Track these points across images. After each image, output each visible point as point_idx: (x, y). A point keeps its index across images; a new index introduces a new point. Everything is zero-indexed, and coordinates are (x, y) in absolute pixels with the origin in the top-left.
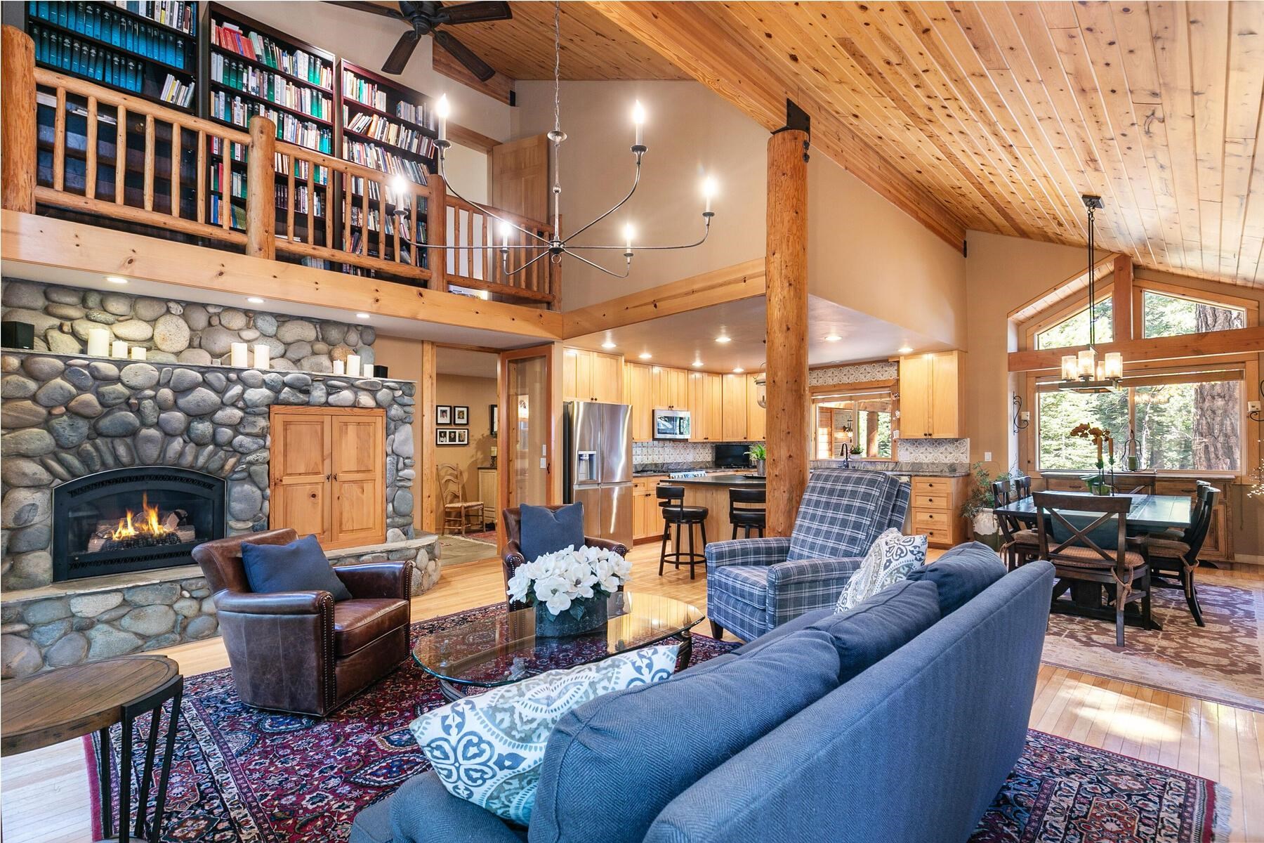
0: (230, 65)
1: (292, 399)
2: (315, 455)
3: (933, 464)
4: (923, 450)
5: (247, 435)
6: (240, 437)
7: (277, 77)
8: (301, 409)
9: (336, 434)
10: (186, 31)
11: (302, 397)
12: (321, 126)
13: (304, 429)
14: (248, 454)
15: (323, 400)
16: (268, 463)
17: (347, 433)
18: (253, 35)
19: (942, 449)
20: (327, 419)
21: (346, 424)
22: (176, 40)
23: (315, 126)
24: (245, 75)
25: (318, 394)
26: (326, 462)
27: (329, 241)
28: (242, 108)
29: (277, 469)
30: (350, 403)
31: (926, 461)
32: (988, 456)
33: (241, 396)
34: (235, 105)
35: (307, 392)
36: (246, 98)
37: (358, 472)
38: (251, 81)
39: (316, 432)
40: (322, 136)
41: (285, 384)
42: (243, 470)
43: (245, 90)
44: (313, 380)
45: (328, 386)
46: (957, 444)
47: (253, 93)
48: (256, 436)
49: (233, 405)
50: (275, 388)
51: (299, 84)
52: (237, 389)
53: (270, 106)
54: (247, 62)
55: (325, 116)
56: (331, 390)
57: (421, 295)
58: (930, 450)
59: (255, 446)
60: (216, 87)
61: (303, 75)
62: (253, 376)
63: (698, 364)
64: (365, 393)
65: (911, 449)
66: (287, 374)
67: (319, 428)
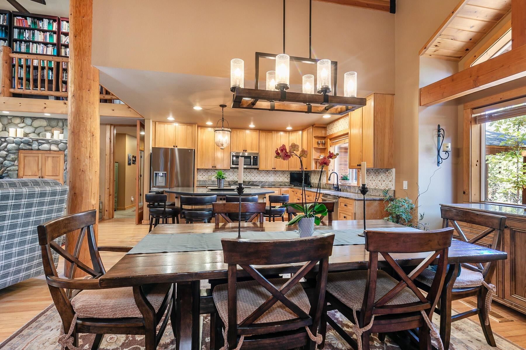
0: (20, 31)
1: (24, 148)
2: (35, 169)
5: (8, 160)
6: (6, 161)
7: (36, 31)
8: (30, 152)
9: (44, 161)
10: (5, 24)
11: (28, 147)
12: (53, 45)
13: (31, 158)
14: (8, 167)
15: (37, 148)
16: (18, 170)
17: (48, 160)
18: (28, 18)
20: (40, 155)
21: (48, 157)
22: (2, 28)
23: (51, 45)
24: (25, 33)
25: (35, 146)
26: (39, 171)
27: (54, 89)
28: (24, 45)
29: (21, 173)
30: (48, 149)
33: (6, 147)
34: (22, 45)
35: (30, 145)
36: (26, 41)
37: (53, 176)
38: (27, 35)
39: (36, 160)
40: (54, 49)
41: (22, 142)
42: (6, 173)
43: (24, 39)
44: (33, 141)
45: (39, 143)
47: (27, 39)
48: (11, 161)
49: (4, 150)
50: (18, 144)
51: (44, 31)
52: (5, 144)
53: (34, 42)
54: (25, 29)
55: (55, 41)
56: (40, 144)
57: (65, 104)
59: (10, 165)
60: (16, 41)
61: (46, 28)
62: (9, 139)
63: (252, 126)
64: (54, 145)
66: (23, 138)
67: (37, 158)
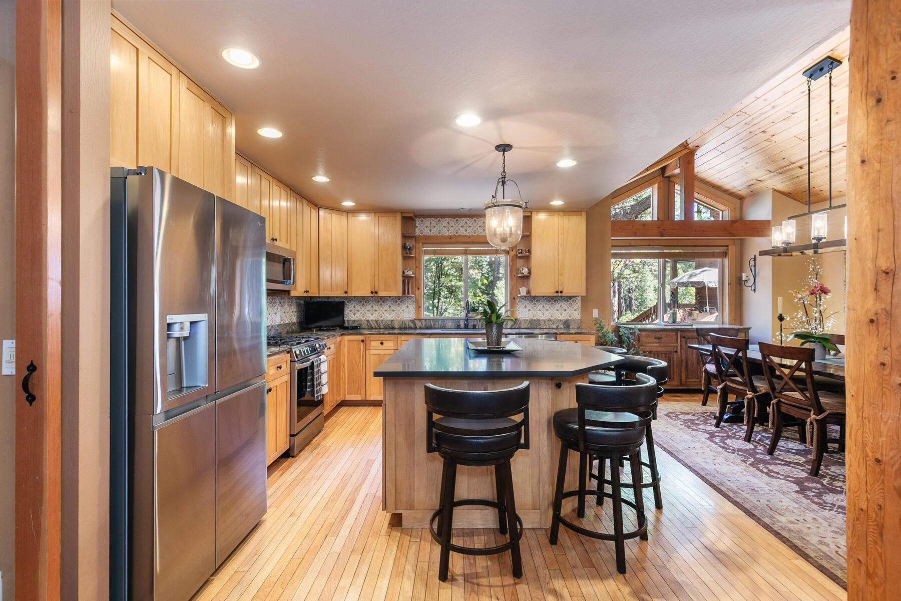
3: (550, 320)
4: (540, 307)
19: (557, 306)
31: (543, 318)
32: (596, 313)
46: (570, 301)
58: (547, 307)
65: (529, 306)
